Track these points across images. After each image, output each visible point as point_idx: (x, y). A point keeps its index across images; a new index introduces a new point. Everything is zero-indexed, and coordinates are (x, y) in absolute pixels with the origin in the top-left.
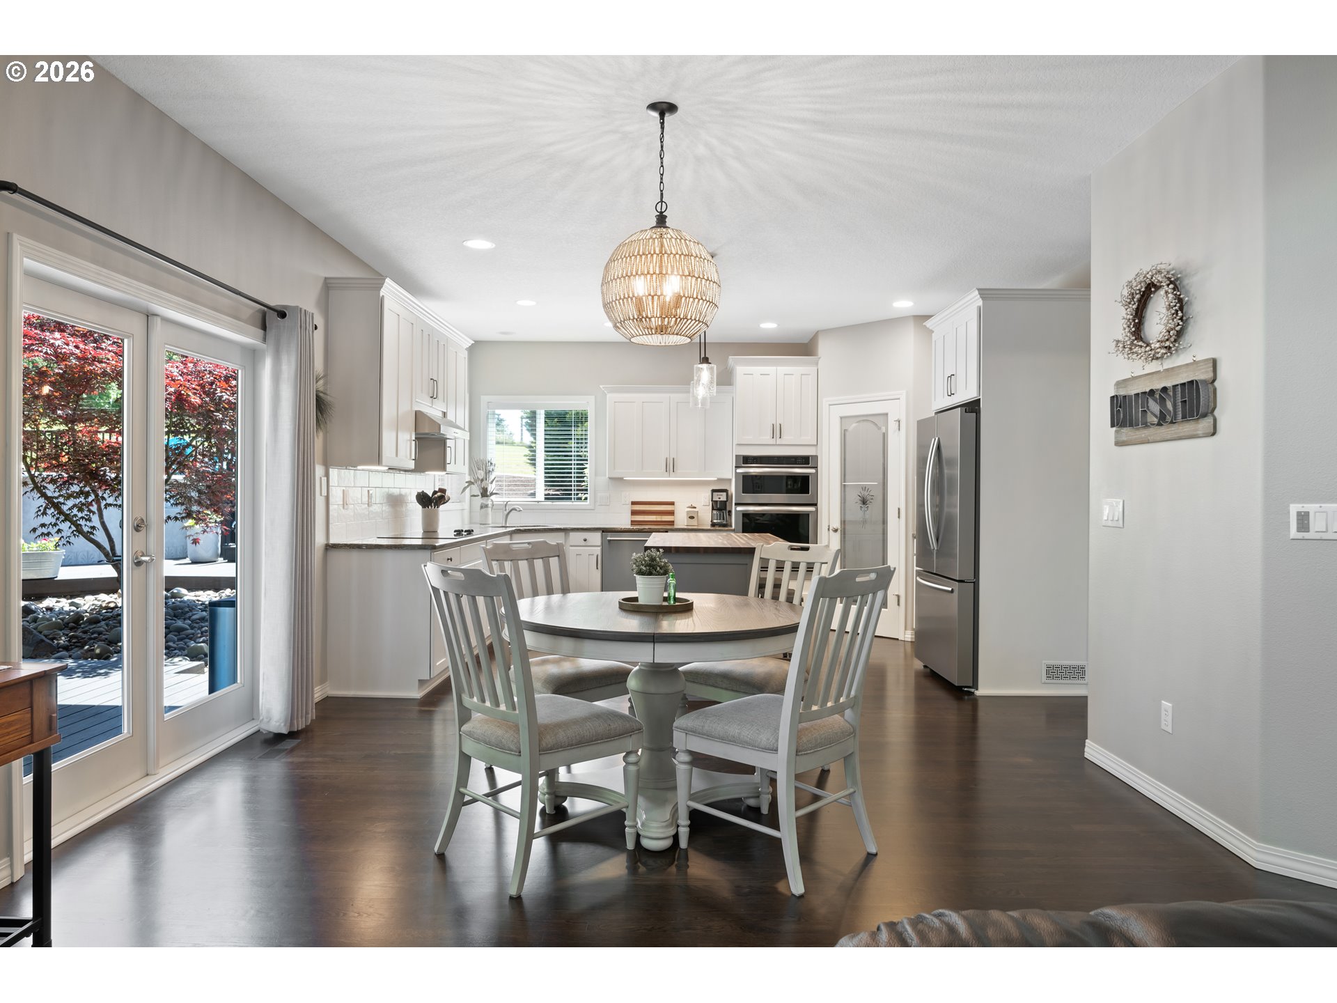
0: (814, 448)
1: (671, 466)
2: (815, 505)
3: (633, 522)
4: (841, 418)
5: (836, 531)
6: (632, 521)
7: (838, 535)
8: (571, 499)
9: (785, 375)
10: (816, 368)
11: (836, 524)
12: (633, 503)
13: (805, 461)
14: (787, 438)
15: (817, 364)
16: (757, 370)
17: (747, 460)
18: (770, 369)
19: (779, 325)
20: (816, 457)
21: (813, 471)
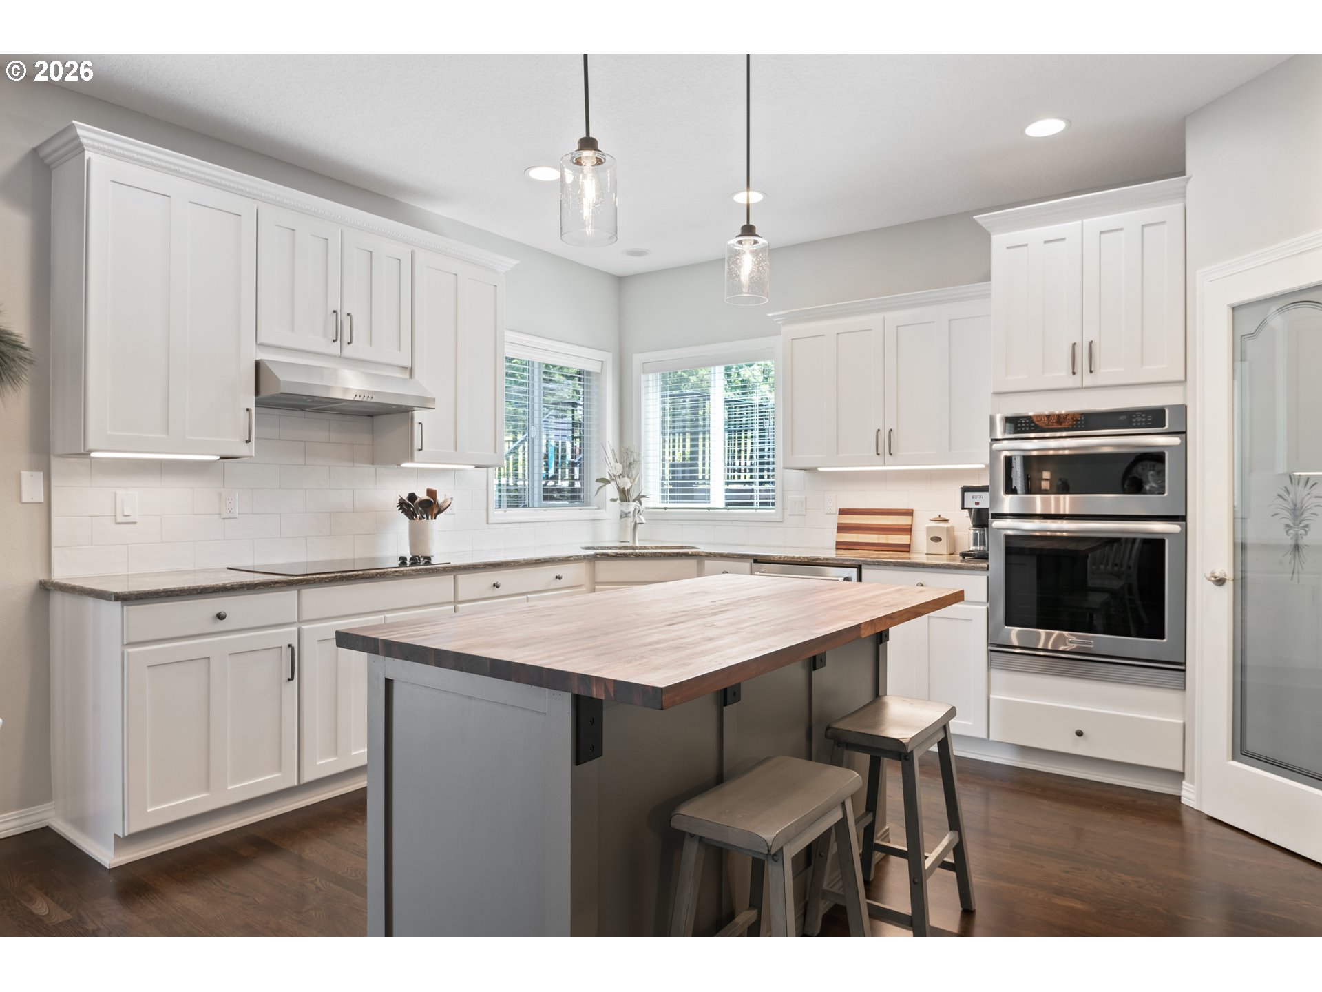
0: (1178, 389)
1: (886, 445)
2: (1181, 519)
3: (840, 545)
4: (1234, 309)
5: (1220, 582)
6: (837, 542)
7: (1227, 592)
8: (751, 504)
9: (1101, 233)
10: (1180, 205)
11: (1225, 567)
12: (842, 512)
13: (1153, 418)
14: (1107, 372)
15: (1183, 195)
16: (1035, 234)
17: (1020, 425)
18: (1068, 228)
19: (1069, 122)
20: (1182, 410)
21: (1175, 440)
